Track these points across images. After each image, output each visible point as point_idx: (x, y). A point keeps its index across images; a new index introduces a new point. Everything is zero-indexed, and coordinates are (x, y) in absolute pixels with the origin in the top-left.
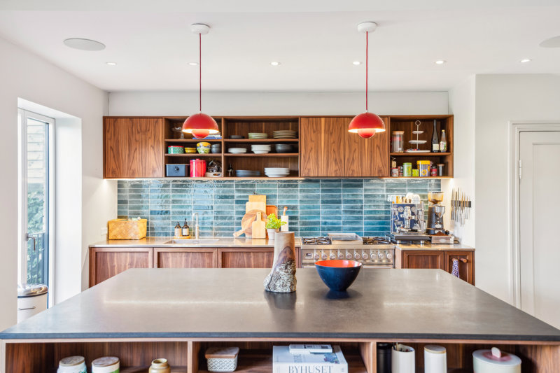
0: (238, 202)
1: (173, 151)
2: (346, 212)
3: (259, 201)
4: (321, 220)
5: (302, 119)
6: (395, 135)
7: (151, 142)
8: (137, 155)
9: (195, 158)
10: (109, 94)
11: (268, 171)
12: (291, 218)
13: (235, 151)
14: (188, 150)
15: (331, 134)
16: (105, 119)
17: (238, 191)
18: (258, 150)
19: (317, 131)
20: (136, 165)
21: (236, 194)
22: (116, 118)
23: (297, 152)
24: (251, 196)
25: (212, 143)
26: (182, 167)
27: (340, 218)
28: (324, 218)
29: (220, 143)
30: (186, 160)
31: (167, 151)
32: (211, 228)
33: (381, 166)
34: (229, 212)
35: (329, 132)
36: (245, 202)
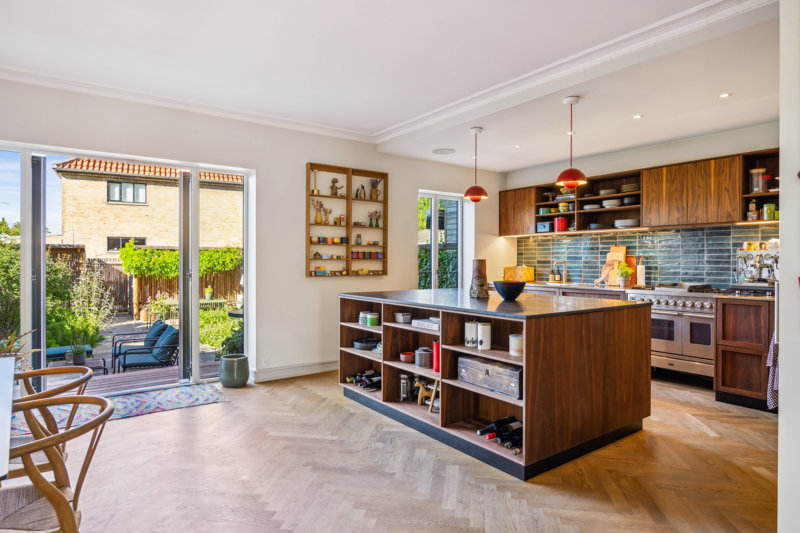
0: (601, 253)
1: (542, 212)
2: (709, 262)
3: (619, 251)
4: (682, 271)
5: (645, 172)
6: (752, 175)
7: (527, 207)
8: (519, 218)
9: (557, 216)
10: (505, 175)
11: (618, 223)
12: (647, 268)
13: (587, 208)
14: (553, 210)
15: (673, 182)
16: (500, 192)
17: (602, 243)
18: (608, 205)
19: (659, 181)
20: (518, 225)
21: (600, 246)
22: (506, 191)
23: (639, 203)
24: (613, 248)
25: (569, 203)
26: (547, 224)
27: (703, 269)
28: (684, 268)
29: (573, 202)
30: (550, 219)
31: (537, 212)
32: (580, 276)
33: (730, 209)
34: (595, 263)
35: (671, 181)
36: (606, 253)
